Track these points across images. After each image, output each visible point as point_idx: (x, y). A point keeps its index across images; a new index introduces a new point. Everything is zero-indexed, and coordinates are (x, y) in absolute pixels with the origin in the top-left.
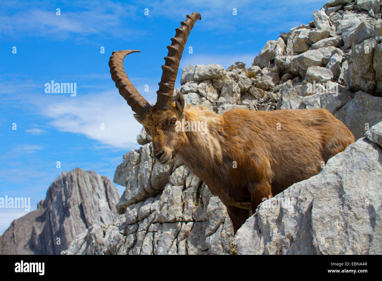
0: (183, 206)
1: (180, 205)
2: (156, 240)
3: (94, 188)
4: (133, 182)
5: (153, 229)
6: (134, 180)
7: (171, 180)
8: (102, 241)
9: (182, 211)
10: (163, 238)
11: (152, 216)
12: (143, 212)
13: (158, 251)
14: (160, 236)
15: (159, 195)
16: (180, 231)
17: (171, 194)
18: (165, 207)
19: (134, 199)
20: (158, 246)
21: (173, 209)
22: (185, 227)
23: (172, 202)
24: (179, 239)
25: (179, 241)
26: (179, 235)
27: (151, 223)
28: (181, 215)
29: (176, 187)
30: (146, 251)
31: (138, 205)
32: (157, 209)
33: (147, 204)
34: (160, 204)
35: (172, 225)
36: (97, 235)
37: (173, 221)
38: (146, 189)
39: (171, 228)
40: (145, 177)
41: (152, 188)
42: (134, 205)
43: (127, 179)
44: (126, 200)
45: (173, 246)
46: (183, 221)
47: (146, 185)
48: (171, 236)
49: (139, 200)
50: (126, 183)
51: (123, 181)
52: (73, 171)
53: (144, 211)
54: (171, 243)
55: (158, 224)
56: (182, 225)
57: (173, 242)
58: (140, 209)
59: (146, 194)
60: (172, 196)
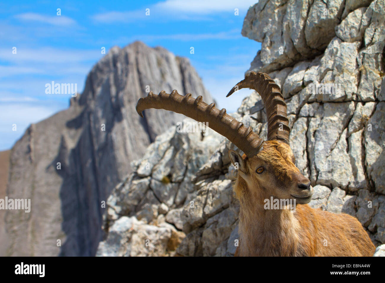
0: (360, 75)
1: (354, 74)
2: (311, 131)
3: (163, 75)
4: (275, 35)
5: (308, 113)
6: (277, 31)
7: (340, 33)
8: (198, 147)
9: (357, 83)
10: (323, 126)
11: (307, 90)
12: (291, 84)
13: (316, 148)
14: (319, 125)
15: (317, 58)
16: (352, 116)
17: (339, 55)
18: (328, 76)
19: (275, 63)
20: (316, 140)
21: (341, 79)
22: (361, 109)
23: (340, 69)
24: (351, 130)
25: (352, 133)
26: (351, 123)
27: (304, 102)
28: (355, 90)
29: (348, 43)
30: (295, 148)
31: (283, 73)
32: (315, 79)
33: (297, 72)
34: (320, 72)
35: (339, 106)
36: (191, 137)
37: (341, 100)
38: (296, 47)
39: (338, 111)
40: (295, 26)
41: (307, 46)
42: (275, 72)
43: (265, 30)
44: (262, 64)
45: (340, 142)
46: (358, 100)
47: (297, 41)
48: (337, 124)
49: (284, 65)
50: (263, 36)
51: (258, 34)
52: (130, 46)
53: (293, 83)
54: (338, 135)
55: (316, 105)
56: (356, 107)
57: (340, 134)
58: (287, 80)
59: (295, 55)
60: (341, 59)
